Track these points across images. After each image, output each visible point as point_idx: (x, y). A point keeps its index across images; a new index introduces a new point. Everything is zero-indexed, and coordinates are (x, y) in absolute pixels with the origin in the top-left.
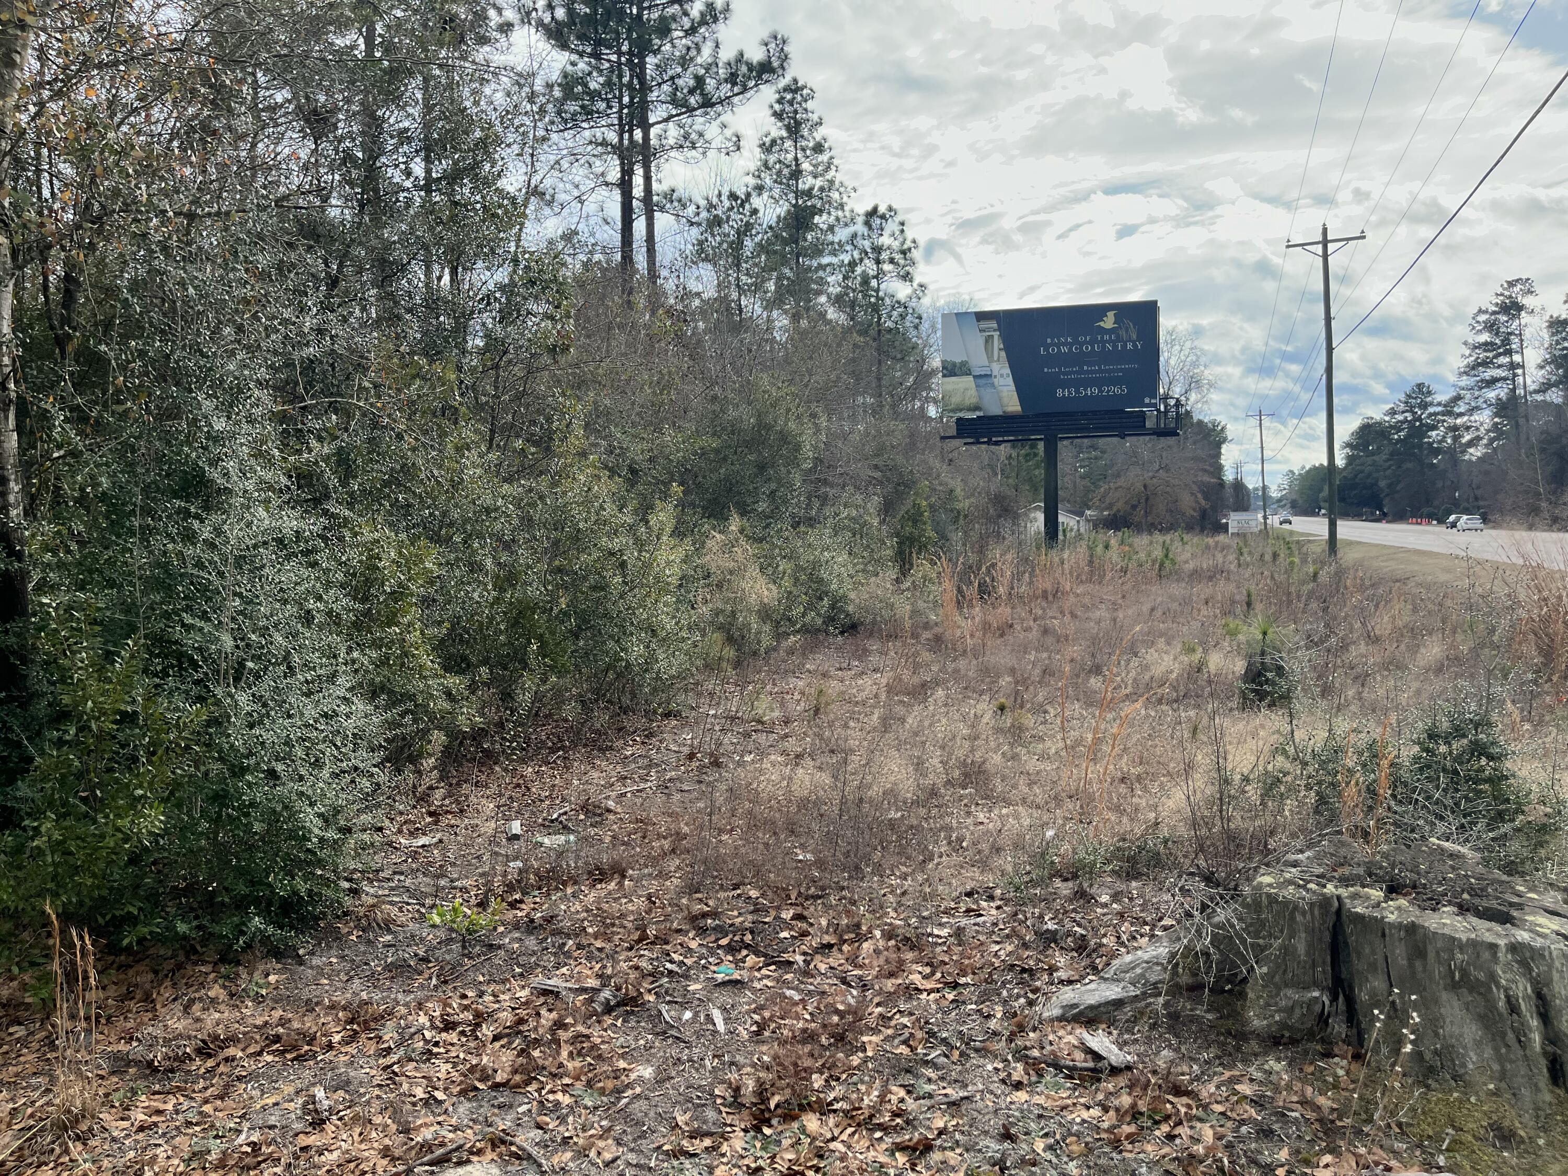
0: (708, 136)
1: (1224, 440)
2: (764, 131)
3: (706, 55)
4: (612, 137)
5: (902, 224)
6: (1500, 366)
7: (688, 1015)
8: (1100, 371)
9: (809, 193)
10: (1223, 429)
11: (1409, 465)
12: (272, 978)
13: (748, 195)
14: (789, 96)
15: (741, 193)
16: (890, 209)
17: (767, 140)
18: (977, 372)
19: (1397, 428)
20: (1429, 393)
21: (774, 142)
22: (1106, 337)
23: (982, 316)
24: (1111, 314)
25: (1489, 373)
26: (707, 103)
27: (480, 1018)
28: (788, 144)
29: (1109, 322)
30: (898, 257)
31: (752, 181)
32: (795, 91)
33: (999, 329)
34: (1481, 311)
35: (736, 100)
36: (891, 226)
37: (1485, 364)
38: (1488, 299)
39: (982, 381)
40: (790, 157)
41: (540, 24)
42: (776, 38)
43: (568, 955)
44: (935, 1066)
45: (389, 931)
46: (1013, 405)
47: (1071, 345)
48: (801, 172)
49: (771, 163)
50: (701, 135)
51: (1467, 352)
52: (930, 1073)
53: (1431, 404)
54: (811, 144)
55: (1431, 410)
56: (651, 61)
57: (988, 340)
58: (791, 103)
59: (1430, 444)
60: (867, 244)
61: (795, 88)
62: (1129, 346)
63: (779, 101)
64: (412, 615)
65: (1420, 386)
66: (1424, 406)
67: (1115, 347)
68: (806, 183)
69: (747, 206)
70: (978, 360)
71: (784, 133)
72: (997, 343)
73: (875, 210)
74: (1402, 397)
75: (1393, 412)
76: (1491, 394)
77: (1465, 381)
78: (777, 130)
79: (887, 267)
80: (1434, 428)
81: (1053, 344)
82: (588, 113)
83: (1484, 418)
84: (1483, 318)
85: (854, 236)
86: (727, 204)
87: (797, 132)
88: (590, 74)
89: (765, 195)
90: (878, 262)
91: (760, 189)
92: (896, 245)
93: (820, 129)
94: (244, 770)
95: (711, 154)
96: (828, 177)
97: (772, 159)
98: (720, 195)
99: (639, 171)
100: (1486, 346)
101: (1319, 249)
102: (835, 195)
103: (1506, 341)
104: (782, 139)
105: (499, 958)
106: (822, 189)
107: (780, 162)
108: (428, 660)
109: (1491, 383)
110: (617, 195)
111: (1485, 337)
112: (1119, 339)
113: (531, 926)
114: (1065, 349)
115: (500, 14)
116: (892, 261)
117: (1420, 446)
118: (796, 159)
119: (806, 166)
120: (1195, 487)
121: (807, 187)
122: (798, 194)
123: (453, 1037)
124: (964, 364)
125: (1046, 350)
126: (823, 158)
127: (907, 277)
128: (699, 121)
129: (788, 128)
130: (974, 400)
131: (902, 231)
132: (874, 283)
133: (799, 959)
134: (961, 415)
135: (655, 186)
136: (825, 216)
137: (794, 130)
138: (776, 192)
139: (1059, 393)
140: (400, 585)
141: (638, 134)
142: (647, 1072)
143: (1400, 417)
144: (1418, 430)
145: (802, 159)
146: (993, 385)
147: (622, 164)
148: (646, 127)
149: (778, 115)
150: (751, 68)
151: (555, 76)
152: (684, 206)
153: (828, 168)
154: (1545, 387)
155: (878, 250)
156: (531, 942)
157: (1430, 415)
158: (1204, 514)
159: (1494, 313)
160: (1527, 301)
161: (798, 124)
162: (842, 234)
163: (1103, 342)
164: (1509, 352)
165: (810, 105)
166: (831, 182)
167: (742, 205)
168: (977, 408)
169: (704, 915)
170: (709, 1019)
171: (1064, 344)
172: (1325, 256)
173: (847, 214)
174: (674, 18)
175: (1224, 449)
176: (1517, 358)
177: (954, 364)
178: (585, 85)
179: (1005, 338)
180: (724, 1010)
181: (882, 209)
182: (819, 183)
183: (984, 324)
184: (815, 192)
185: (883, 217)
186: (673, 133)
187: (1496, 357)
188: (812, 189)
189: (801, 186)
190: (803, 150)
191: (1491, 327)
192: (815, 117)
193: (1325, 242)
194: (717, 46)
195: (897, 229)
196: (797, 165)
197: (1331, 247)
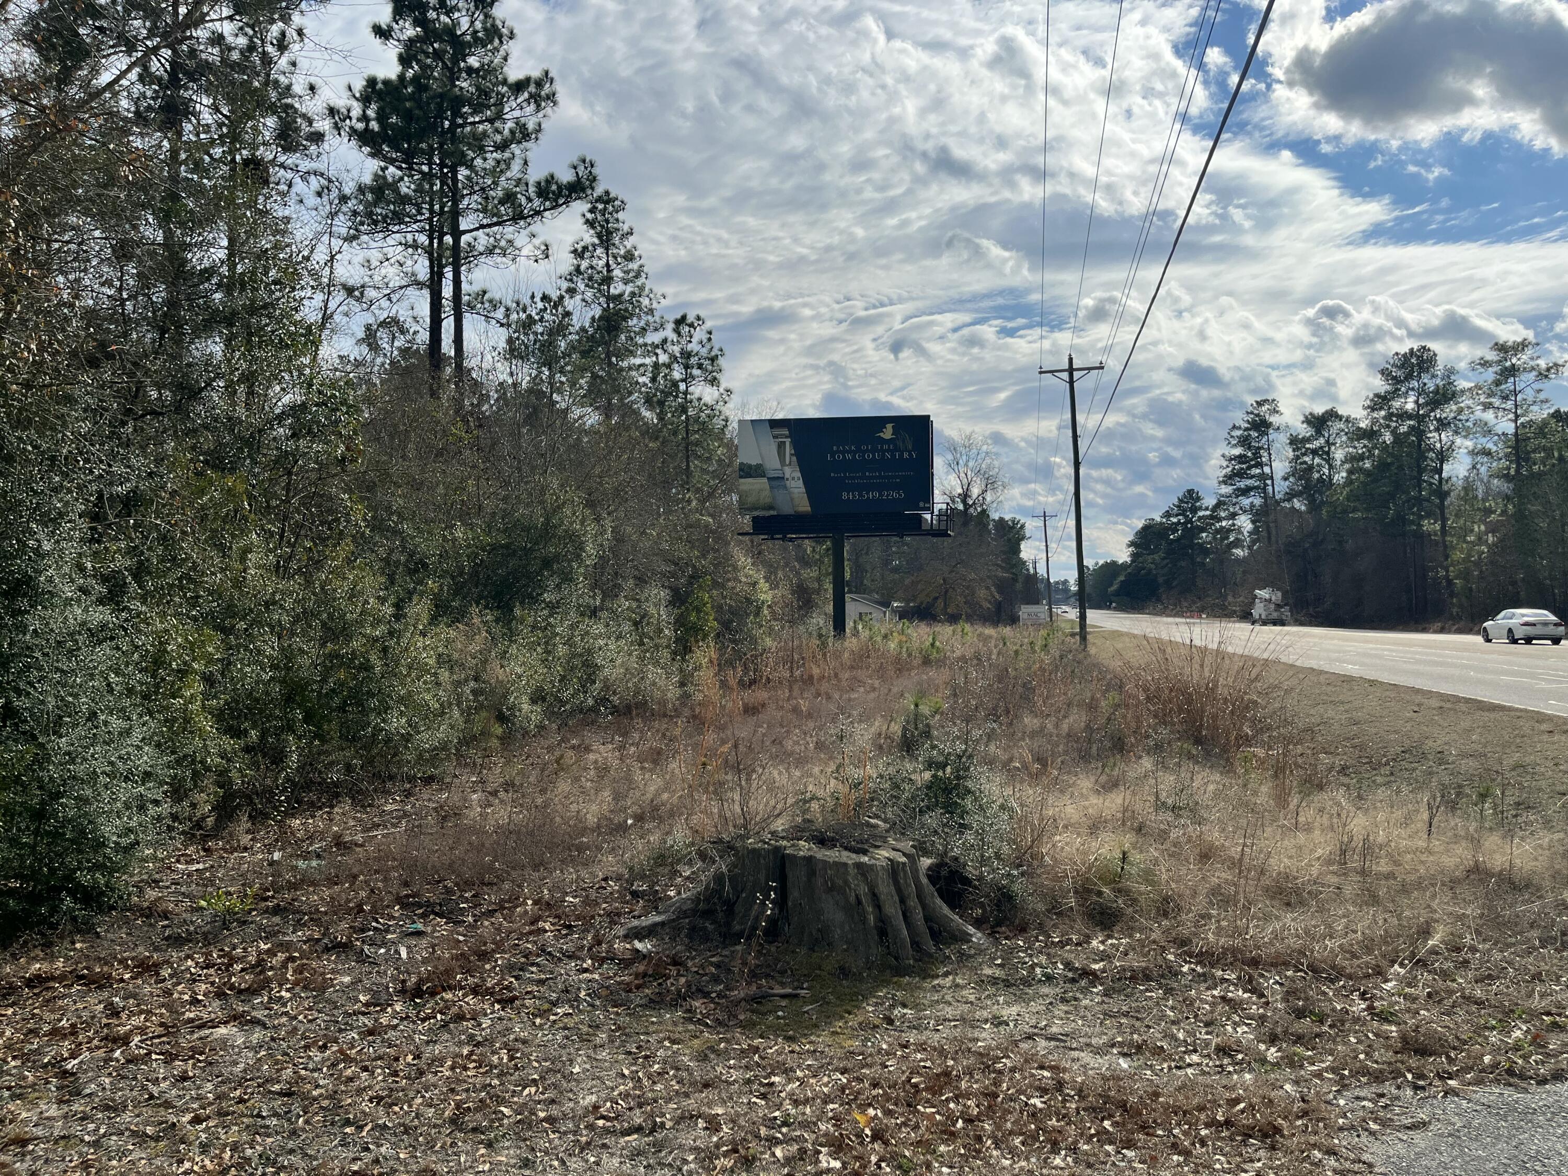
0: (518, 243)
1: (1023, 538)
2: (577, 238)
3: (515, 169)
4: (423, 239)
5: (710, 333)
6: (1253, 477)
7: (382, 951)
8: (880, 477)
9: (618, 298)
10: (1023, 526)
11: (1183, 564)
12: (78, 946)
13: (561, 298)
14: (600, 206)
15: (554, 296)
16: (698, 318)
17: (579, 247)
18: (772, 474)
19: (1173, 528)
20: (1198, 499)
21: (585, 248)
22: (885, 447)
23: (774, 424)
24: (889, 426)
25: (1242, 484)
26: (518, 216)
27: (233, 960)
28: (599, 251)
29: (888, 433)
30: (706, 363)
31: (565, 285)
32: (607, 202)
33: (790, 436)
34: (1234, 427)
35: (547, 214)
36: (699, 334)
37: (1240, 474)
38: (1240, 418)
39: (775, 483)
40: (602, 263)
41: (353, 131)
42: (584, 161)
43: (305, 925)
44: (538, 965)
45: (167, 918)
46: (804, 506)
47: (855, 453)
48: (611, 278)
49: (582, 268)
50: (510, 242)
51: (1225, 464)
52: (534, 969)
53: (1200, 508)
54: (622, 252)
55: (1201, 513)
56: (463, 173)
57: (781, 446)
58: (604, 211)
59: (1201, 545)
60: (676, 350)
61: (606, 199)
62: (906, 455)
63: (591, 211)
64: (197, 687)
65: (1191, 492)
66: (1194, 510)
67: (893, 456)
68: (616, 289)
69: (560, 309)
70: (772, 462)
71: (597, 241)
72: (788, 449)
73: (684, 318)
74: (1176, 502)
75: (1167, 515)
76: (1246, 502)
77: (1226, 490)
78: (589, 237)
79: (696, 372)
80: (1203, 530)
81: (838, 452)
82: (398, 218)
83: (1245, 523)
84: (1238, 433)
85: (665, 341)
86: (540, 305)
87: (608, 240)
88: (401, 179)
89: (578, 297)
90: (687, 367)
91: (572, 291)
92: (704, 352)
93: (631, 238)
94: (59, 795)
95: (522, 260)
96: (639, 283)
97: (584, 264)
98: (533, 297)
99: (448, 273)
100: (1241, 458)
101: (1065, 376)
102: (645, 302)
103: (1257, 455)
104: (594, 245)
105: (250, 929)
106: (633, 294)
107: (592, 267)
108: (207, 725)
109: (1245, 492)
110: (426, 293)
111: (1238, 451)
112: (896, 449)
113: (277, 910)
114: (849, 456)
115: (311, 124)
116: (700, 366)
117: (1192, 546)
118: (608, 265)
119: (617, 273)
120: (989, 582)
121: (617, 292)
122: (610, 298)
123: (212, 971)
124: (759, 466)
125: (833, 456)
126: (634, 266)
127: (714, 382)
128: (509, 230)
129: (599, 236)
130: (768, 500)
131: (710, 339)
132: (682, 386)
133: (470, 919)
134: (756, 513)
135: (465, 287)
136: (635, 321)
137: (606, 238)
138: (589, 295)
139: (845, 496)
140: (185, 663)
141: (448, 239)
142: (347, 979)
143: (1174, 520)
144: (1191, 531)
145: (613, 266)
146: (785, 487)
147: (432, 267)
148: (457, 234)
149: (590, 224)
150: (560, 187)
151: (367, 179)
152: (495, 308)
153: (637, 276)
154: (1290, 496)
155: (687, 355)
156: (277, 919)
157: (1200, 518)
158: (999, 607)
159: (1246, 429)
160: (1274, 419)
161: (609, 233)
162: (653, 338)
163: (884, 451)
164: (1260, 465)
165: (621, 215)
166: (642, 288)
167: (555, 306)
168: (771, 507)
169: (408, 896)
170: (397, 952)
171: (849, 452)
172: (1071, 382)
173: (657, 319)
174: (485, 134)
175: (1023, 546)
176: (1267, 470)
177: (750, 466)
178: (396, 191)
179: (794, 444)
180: (408, 947)
181: (690, 318)
182: (629, 289)
183: (777, 432)
184: (626, 297)
185: (691, 325)
186: (482, 240)
187: (1249, 468)
188: (621, 295)
189: (612, 291)
190: (615, 257)
191: (1244, 441)
192: (626, 228)
193: (1071, 370)
194: (526, 163)
195: (705, 337)
196: (609, 271)
197: (1076, 375)
